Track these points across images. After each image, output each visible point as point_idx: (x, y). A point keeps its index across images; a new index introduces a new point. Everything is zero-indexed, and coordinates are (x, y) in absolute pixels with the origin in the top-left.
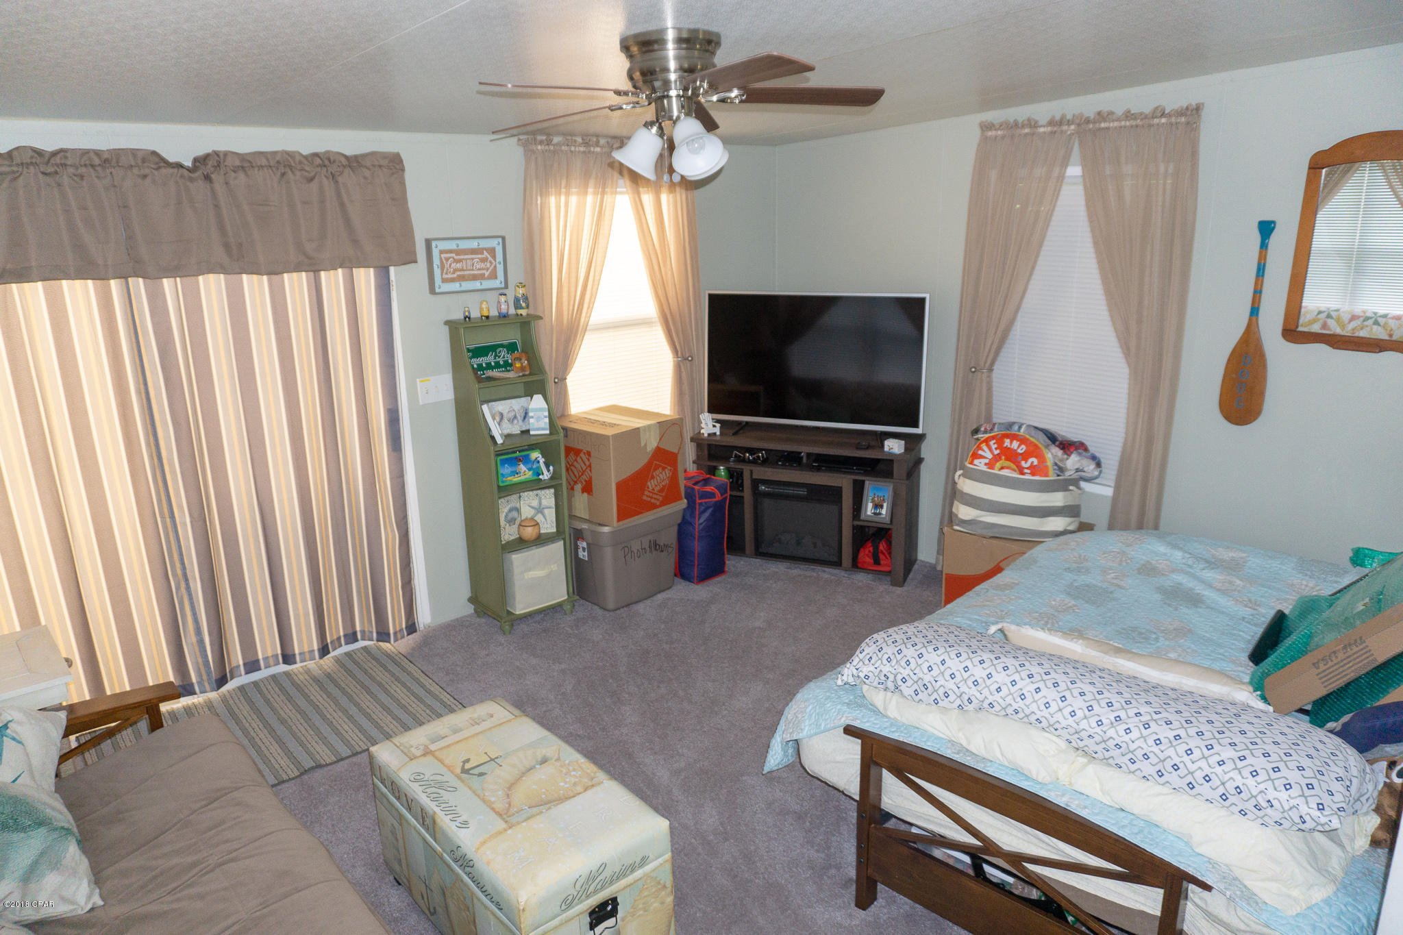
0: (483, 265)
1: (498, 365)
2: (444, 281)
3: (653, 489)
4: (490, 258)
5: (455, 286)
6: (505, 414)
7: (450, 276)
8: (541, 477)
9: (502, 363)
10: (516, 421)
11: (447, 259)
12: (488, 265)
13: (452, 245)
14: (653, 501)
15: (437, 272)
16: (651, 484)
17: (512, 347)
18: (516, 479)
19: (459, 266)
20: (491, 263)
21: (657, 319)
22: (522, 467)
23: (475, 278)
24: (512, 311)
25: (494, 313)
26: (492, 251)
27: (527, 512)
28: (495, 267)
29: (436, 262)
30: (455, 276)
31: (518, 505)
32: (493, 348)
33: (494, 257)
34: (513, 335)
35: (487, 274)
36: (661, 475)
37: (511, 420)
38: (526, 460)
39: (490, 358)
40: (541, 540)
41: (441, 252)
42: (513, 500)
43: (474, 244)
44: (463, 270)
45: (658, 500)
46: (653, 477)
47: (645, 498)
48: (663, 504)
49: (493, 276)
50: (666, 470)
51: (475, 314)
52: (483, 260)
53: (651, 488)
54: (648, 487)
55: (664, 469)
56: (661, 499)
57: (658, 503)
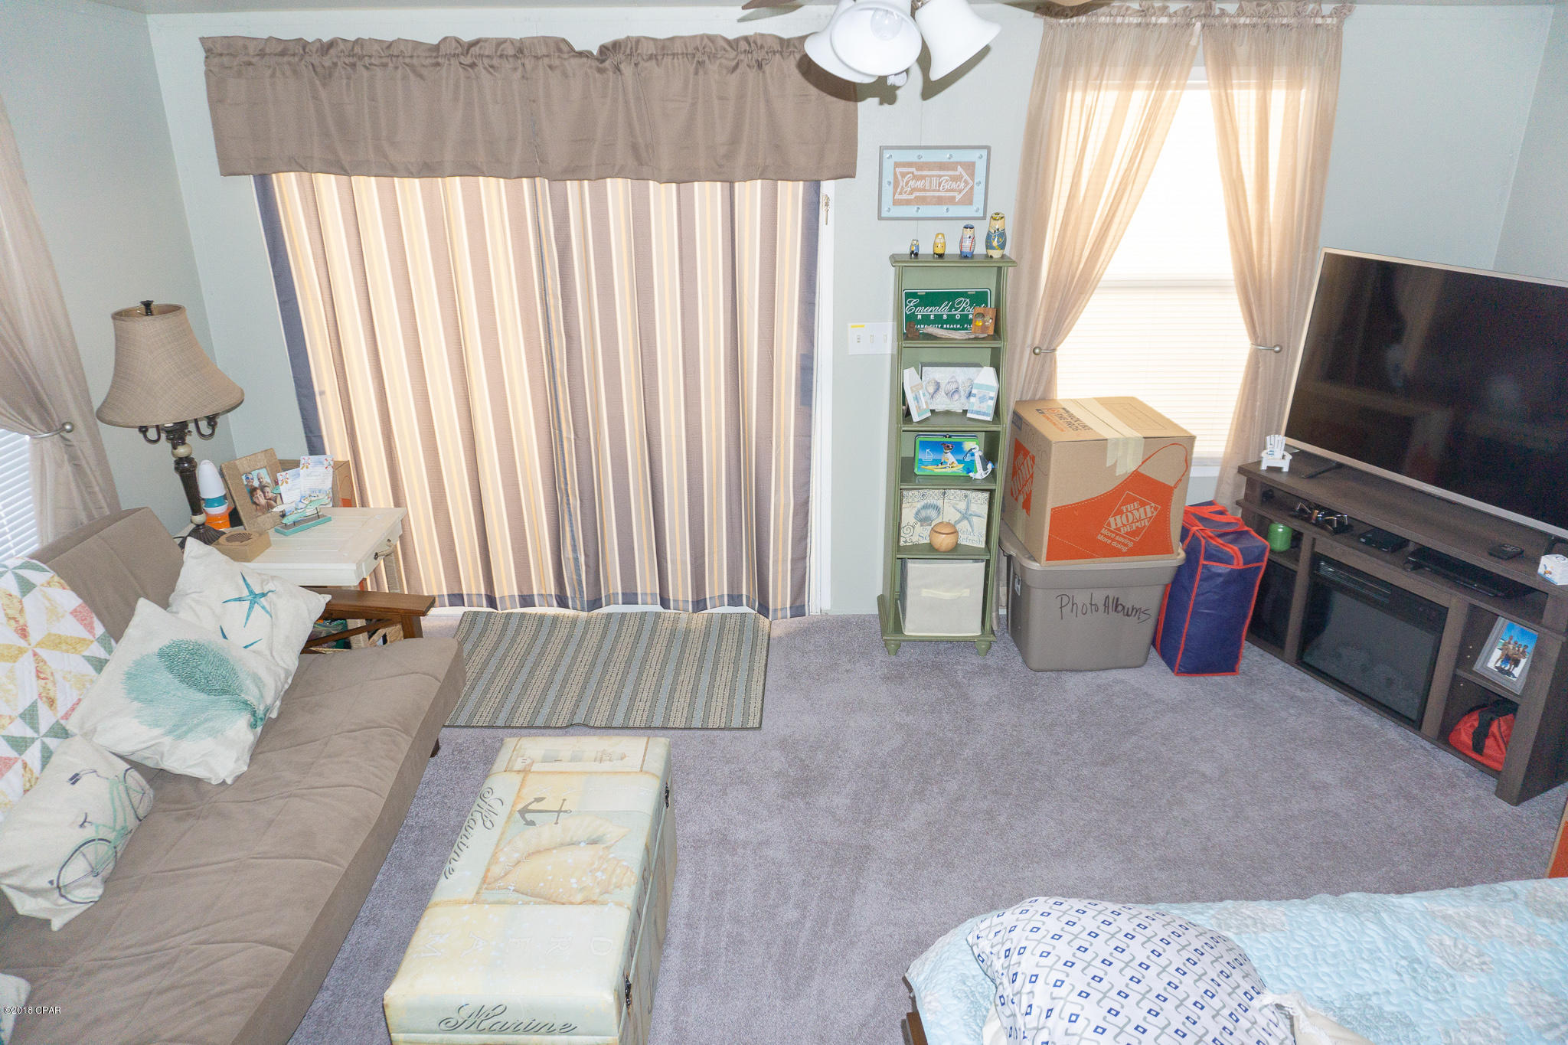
0: (954, 185)
1: (951, 319)
2: (896, 203)
3: (1118, 529)
4: (966, 177)
5: (910, 211)
6: (943, 386)
7: (905, 197)
8: (971, 474)
9: (958, 317)
10: (956, 397)
11: (903, 175)
12: (962, 185)
13: (911, 156)
14: (1114, 544)
15: (888, 190)
16: (1114, 522)
17: (979, 298)
18: (938, 470)
19: (919, 184)
20: (966, 182)
21: (1233, 283)
22: (950, 457)
23: (940, 201)
24: (980, 249)
25: (952, 249)
26: (970, 167)
27: (950, 514)
28: (972, 188)
29: (888, 176)
30: (912, 197)
31: (940, 503)
32: (951, 297)
33: (972, 175)
34: (985, 282)
35: (958, 197)
36: (1135, 512)
37: (950, 395)
38: (956, 448)
39: (943, 310)
40: (957, 552)
41: (897, 165)
42: (933, 496)
43: (944, 156)
44: (924, 190)
45: (1126, 545)
46: (1120, 512)
47: (1100, 537)
48: (1131, 553)
49: (968, 200)
50: (1148, 507)
51: (926, 249)
52: (955, 179)
53: (1113, 526)
54: (1109, 525)
55: (1143, 504)
56: (1131, 544)
57: (1125, 550)
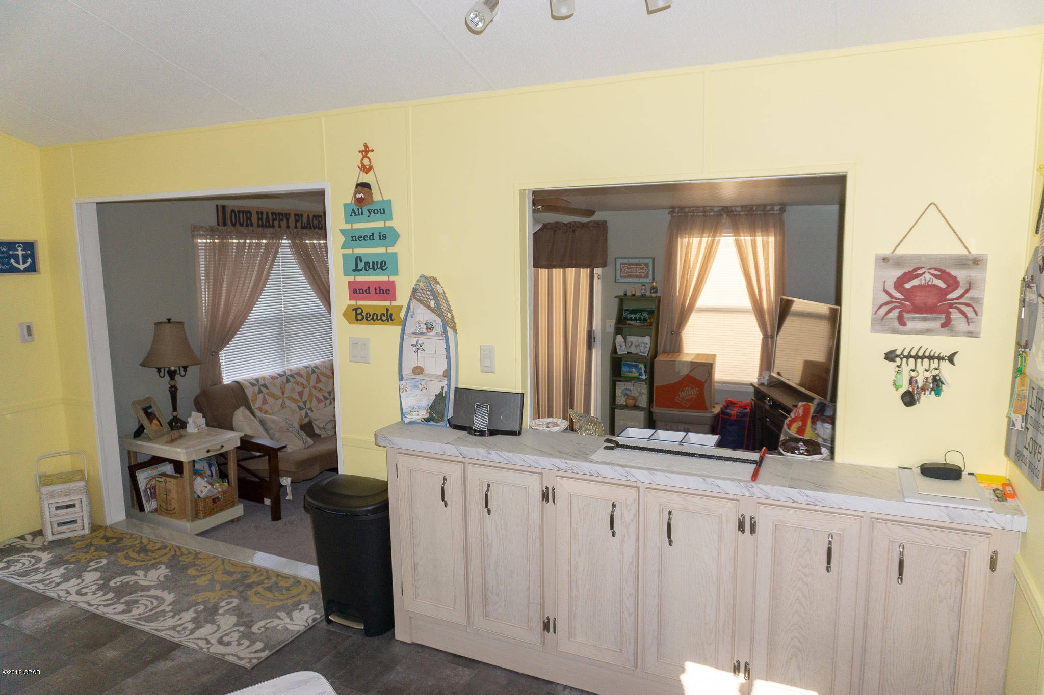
0: (641, 271)
1: (640, 319)
2: (622, 277)
3: (683, 397)
4: (645, 268)
5: (626, 280)
6: (634, 343)
7: (624, 275)
8: (640, 377)
9: (642, 319)
10: (638, 348)
11: (624, 267)
12: (644, 271)
13: (626, 261)
14: (682, 404)
15: (618, 272)
17: (651, 312)
18: (630, 375)
19: (629, 270)
20: (646, 270)
22: (634, 370)
23: (637, 277)
24: (648, 294)
25: (638, 294)
26: (647, 265)
27: (635, 394)
28: (648, 272)
29: (618, 267)
30: (626, 275)
31: (632, 388)
32: (641, 311)
33: (648, 268)
34: (651, 306)
35: (643, 275)
36: (689, 391)
37: (636, 347)
38: (636, 366)
39: (637, 316)
40: (635, 407)
41: (621, 264)
42: (629, 385)
43: (637, 261)
44: (631, 273)
46: (683, 390)
47: (676, 400)
49: (647, 276)
50: (694, 390)
51: (629, 294)
52: (642, 269)
53: (681, 396)
54: (679, 395)
55: (692, 388)
56: (689, 405)
57: (687, 406)
